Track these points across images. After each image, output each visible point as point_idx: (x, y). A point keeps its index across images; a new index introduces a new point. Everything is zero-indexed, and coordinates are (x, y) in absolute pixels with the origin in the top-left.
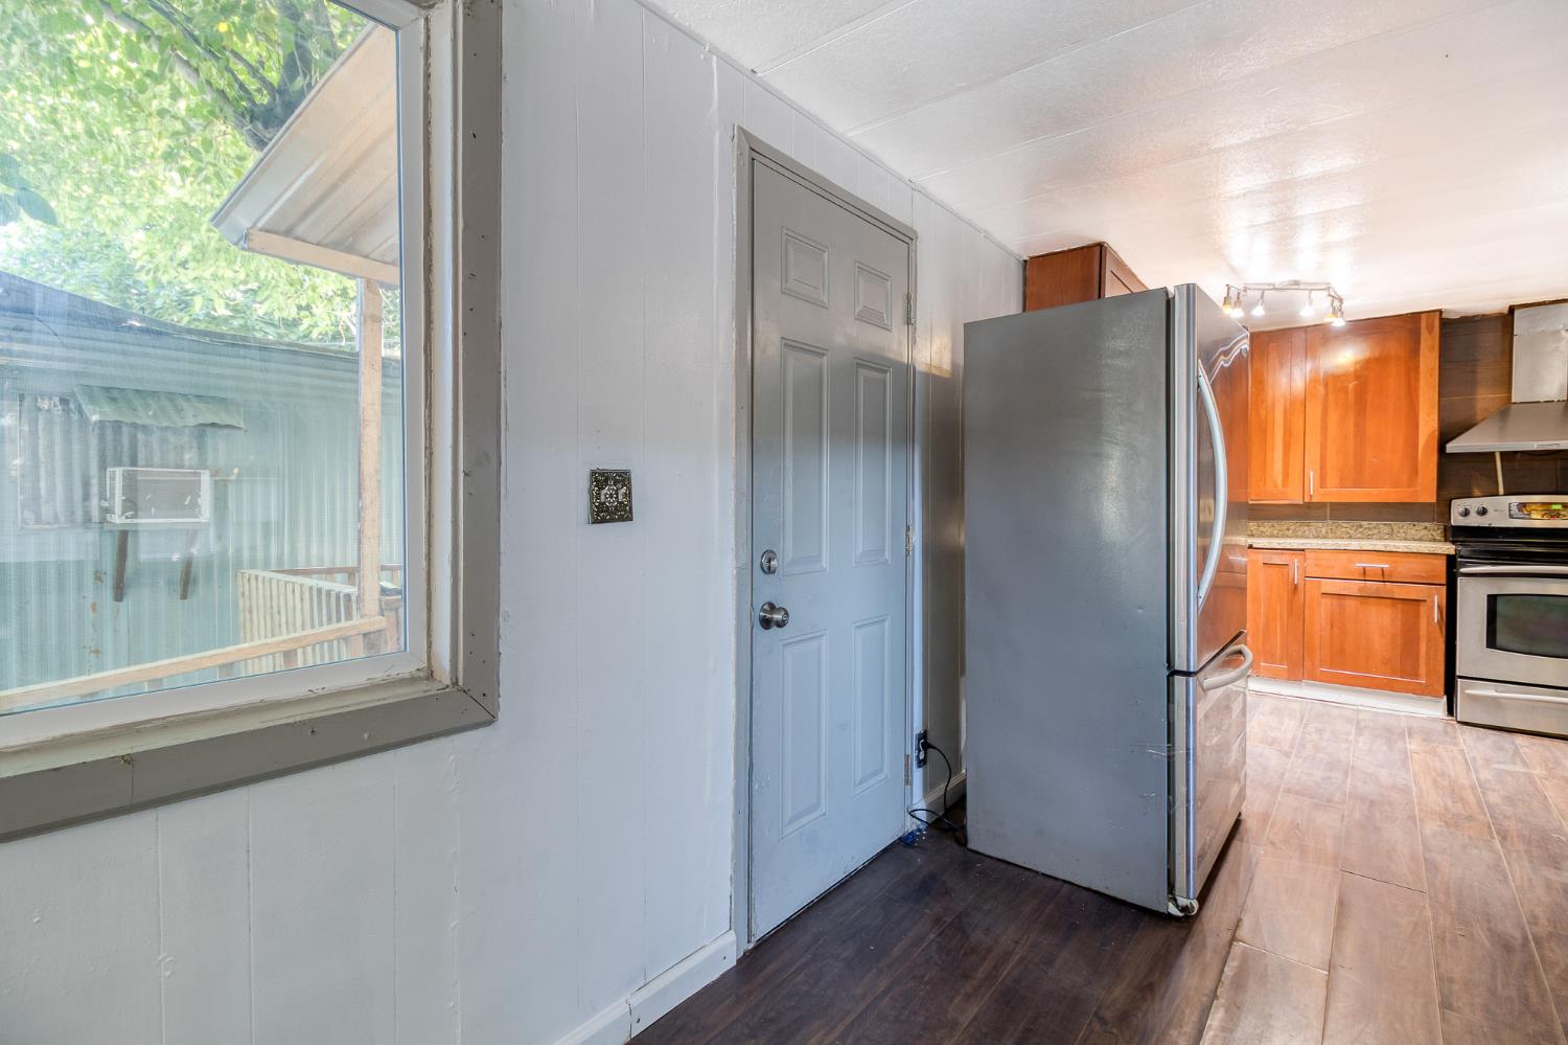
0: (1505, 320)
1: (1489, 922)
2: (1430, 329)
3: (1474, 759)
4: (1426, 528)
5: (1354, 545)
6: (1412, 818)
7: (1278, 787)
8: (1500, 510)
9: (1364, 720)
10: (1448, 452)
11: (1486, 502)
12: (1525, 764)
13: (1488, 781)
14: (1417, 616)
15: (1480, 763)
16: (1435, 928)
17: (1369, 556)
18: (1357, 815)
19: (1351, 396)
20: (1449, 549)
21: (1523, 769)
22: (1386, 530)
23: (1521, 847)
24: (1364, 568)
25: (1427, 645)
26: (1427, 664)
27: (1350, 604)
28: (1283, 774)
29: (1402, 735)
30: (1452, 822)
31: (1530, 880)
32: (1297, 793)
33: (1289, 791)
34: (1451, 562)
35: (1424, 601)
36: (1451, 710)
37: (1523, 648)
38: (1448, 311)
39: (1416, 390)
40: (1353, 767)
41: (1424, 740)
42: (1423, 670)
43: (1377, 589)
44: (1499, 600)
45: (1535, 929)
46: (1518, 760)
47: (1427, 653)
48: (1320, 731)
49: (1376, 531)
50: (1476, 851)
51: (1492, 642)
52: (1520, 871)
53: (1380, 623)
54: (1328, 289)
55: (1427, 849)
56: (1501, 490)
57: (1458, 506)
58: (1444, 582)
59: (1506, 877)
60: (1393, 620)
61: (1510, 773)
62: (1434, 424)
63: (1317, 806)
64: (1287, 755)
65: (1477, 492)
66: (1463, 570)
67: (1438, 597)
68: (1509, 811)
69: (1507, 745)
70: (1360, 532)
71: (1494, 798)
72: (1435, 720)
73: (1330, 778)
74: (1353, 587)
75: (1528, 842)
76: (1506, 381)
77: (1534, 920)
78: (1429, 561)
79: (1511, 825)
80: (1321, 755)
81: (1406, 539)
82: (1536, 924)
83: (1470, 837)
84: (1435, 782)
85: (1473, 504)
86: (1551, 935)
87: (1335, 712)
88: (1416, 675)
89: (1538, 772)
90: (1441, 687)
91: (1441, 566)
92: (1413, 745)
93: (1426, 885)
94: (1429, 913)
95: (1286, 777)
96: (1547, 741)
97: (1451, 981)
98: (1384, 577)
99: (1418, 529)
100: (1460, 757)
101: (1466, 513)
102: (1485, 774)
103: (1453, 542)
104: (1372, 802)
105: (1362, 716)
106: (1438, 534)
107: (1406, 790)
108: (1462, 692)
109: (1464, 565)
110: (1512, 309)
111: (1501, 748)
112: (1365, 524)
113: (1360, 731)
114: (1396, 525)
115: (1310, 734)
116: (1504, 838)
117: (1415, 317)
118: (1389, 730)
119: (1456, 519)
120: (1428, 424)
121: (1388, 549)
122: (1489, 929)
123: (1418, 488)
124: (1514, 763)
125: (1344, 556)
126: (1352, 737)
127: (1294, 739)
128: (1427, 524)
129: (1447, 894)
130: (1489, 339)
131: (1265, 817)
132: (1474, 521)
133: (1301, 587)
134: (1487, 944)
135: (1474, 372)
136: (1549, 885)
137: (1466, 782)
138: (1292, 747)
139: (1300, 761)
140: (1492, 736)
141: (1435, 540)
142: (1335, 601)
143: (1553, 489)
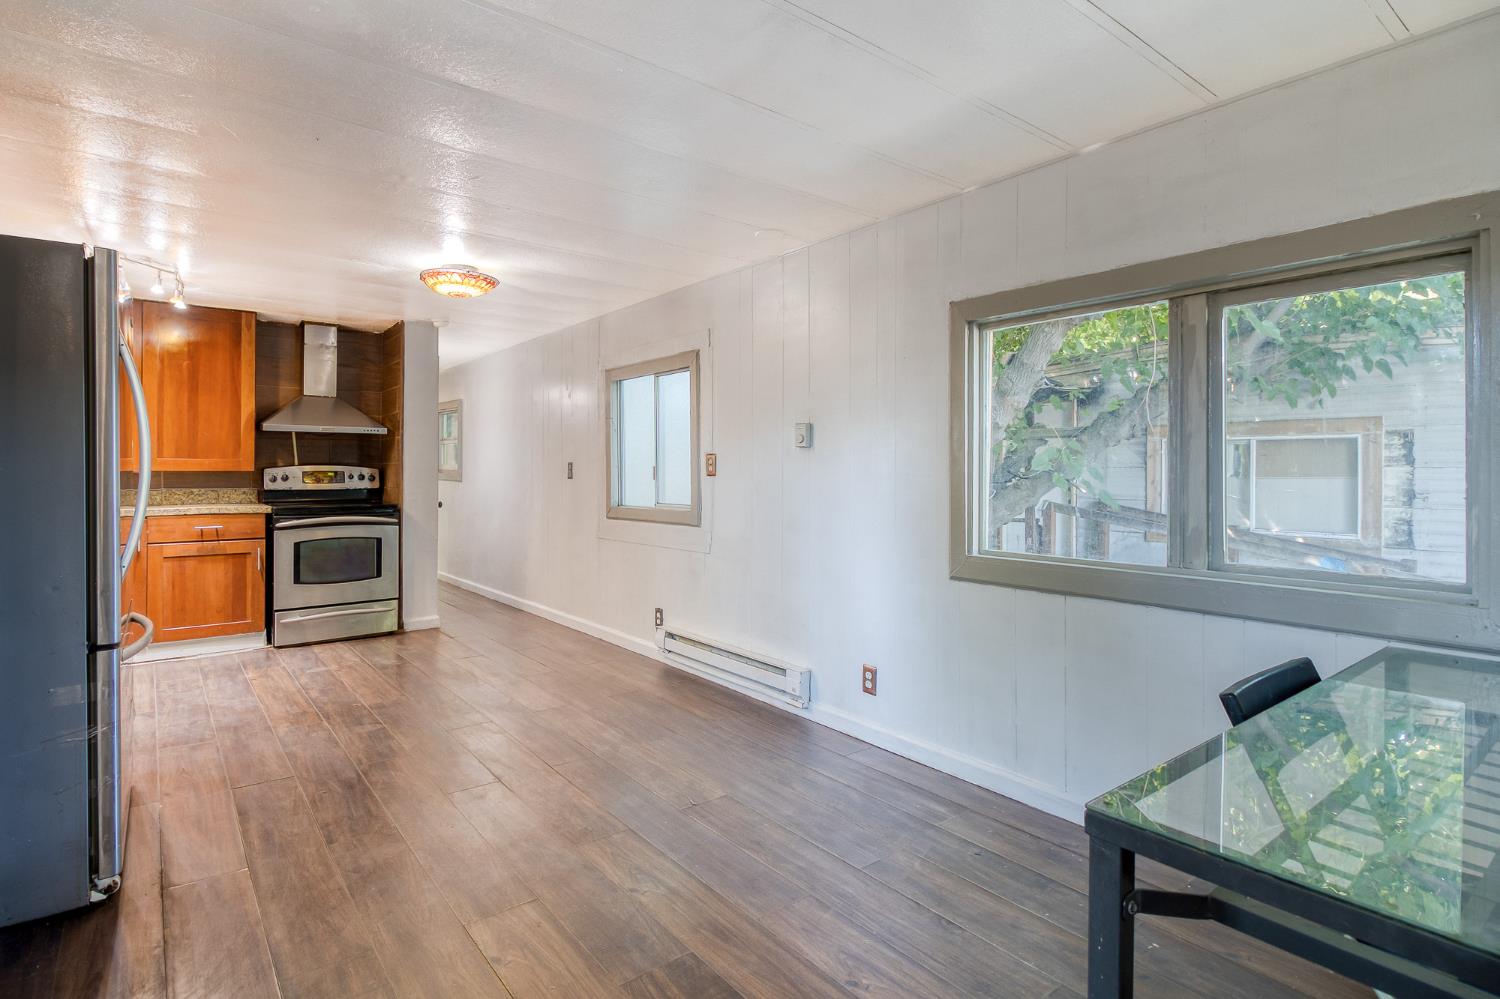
0: (299, 329)
1: (336, 776)
2: (249, 327)
3: (294, 671)
4: (244, 493)
5: (193, 509)
6: (268, 729)
7: (154, 746)
8: (295, 477)
9: (206, 666)
10: (264, 429)
11: (288, 470)
12: (325, 665)
13: (307, 683)
14: (244, 567)
15: (298, 673)
16: (307, 796)
17: (206, 519)
18: (228, 743)
19: (185, 373)
20: (267, 509)
21: (323, 669)
22: (214, 495)
23: (339, 720)
24: (202, 530)
25: (252, 591)
26: (253, 606)
27: (191, 564)
28: (154, 733)
29: (239, 669)
30: (296, 720)
31: (350, 739)
32: (173, 745)
33: (165, 746)
34: (269, 518)
35: (250, 553)
36: (269, 640)
37: (317, 580)
38: (261, 314)
39: (239, 375)
40: (211, 707)
41: (256, 668)
42: (249, 611)
43: (213, 548)
44: (302, 545)
45: (362, 767)
46: (319, 663)
47: (253, 596)
48: (172, 686)
49: (205, 496)
50: (315, 734)
51: (297, 580)
52: (342, 735)
53: (215, 577)
54: (176, 273)
55: (285, 746)
56: (296, 462)
57: (269, 473)
58: (264, 536)
59: (337, 743)
60: (226, 574)
61: (318, 674)
62: (252, 407)
63: (194, 748)
64: (151, 716)
65: (281, 464)
66: (278, 525)
67: (260, 550)
68: (325, 699)
69: (310, 655)
70: (192, 499)
71: (314, 694)
72: (258, 650)
73: (196, 722)
74: (193, 548)
75: (341, 715)
76: (299, 378)
77: (360, 762)
78: (253, 520)
79: (329, 708)
80: (181, 706)
81: (229, 503)
82: (361, 764)
83: (309, 726)
84: (274, 697)
85: (279, 472)
86: (370, 766)
87: (178, 666)
88: (244, 617)
89: (333, 667)
90: (263, 623)
91: (261, 522)
92: (250, 675)
93: (293, 771)
94: (301, 789)
95: (157, 735)
96: (332, 645)
97: (327, 825)
98: (218, 536)
99: (236, 494)
100: (285, 673)
101: (274, 480)
102: (304, 680)
103: (267, 503)
104: (236, 728)
105: (203, 663)
106: (253, 497)
107: (255, 710)
108: (278, 622)
109: (278, 521)
110: (303, 324)
111: (307, 659)
112: (195, 490)
113: (206, 677)
114: (221, 491)
115: (163, 691)
116: (328, 718)
117: (236, 315)
118: (228, 669)
119: (268, 485)
120: (248, 408)
121: (222, 512)
122: (339, 781)
123: (241, 459)
124: (318, 666)
125: (184, 521)
126: (201, 683)
127: (152, 700)
128: (246, 490)
129: (307, 771)
130: (287, 342)
131: (152, 776)
132: (280, 485)
133: (144, 555)
134: (339, 790)
135: (277, 367)
136: (360, 736)
137: (294, 689)
138: (152, 707)
139: (165, 716)
140: (299, 652)
141: (251, 502)
142: (176, 563)
143: (327, 462)
